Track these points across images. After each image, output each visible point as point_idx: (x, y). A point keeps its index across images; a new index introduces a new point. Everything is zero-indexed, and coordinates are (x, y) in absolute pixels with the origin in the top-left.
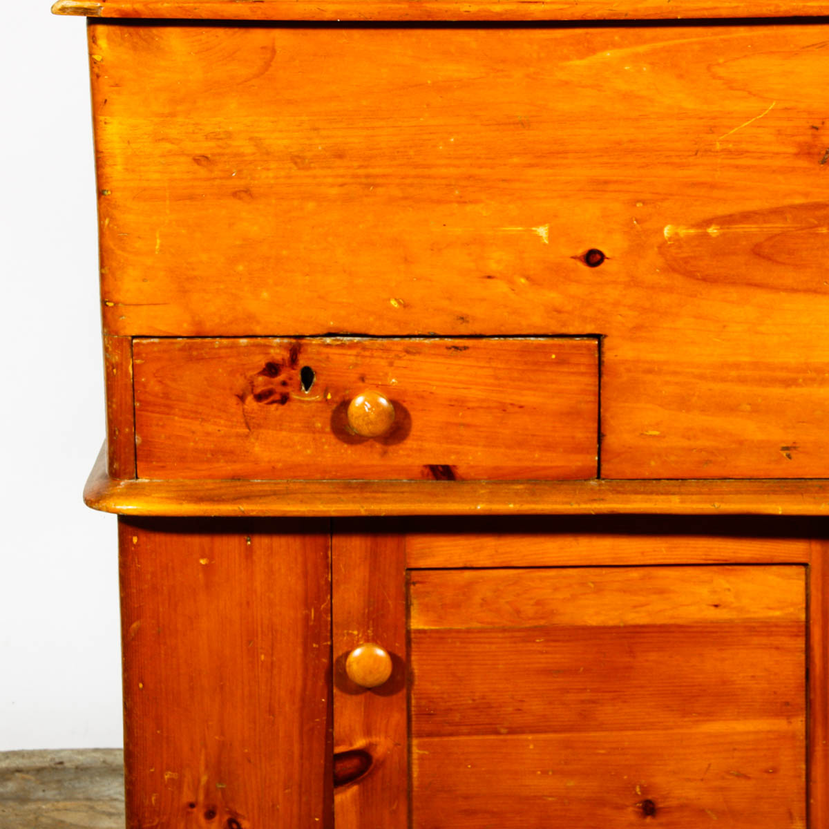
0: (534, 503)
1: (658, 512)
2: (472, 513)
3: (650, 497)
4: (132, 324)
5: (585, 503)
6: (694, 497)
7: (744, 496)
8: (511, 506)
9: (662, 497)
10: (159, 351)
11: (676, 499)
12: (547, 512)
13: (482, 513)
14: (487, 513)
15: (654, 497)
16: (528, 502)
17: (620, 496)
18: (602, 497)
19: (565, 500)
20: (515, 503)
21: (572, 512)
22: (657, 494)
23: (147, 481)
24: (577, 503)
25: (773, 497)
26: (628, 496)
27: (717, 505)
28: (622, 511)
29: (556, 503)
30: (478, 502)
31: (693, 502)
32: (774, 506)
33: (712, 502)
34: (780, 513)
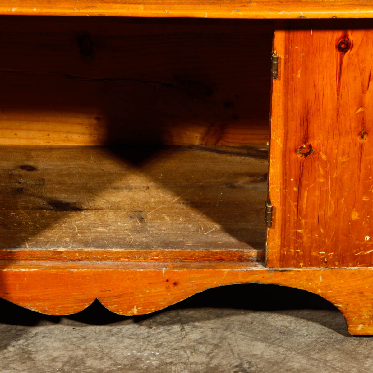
0: (50, 8)
1: (130, 15)
2: (9, 14)
3: (125, 5)
5: (83, 9)
6: (152, 6)
7: (184, 6)
8: (35, 10)
9: (133, 6)
11: (141, 7)
12: (58, 14)
13: (16, 14)
14: (19, 14)
15: (127, 5)
16: (46, 8)
17: (105, 4)
18: (94, 5)
19: (70, 6)
20: (37, 8)
21: (75, 15)
22: (129, 4)
24: (78, 9)
25: (202, 7)
26: (111, 4)
27: (167, 11)
28: (106, 15)
29: (64, 8)
30: (13, 6)
31: (151, 9)
32: (202, 12)
33: (164, 9)
34: (206, 17)
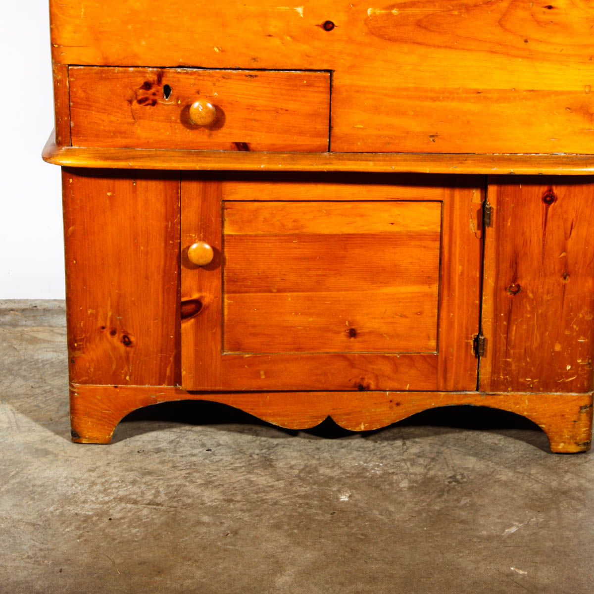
0: (293, 164)
1: (361, 170)
2: (259, 170)
3: (357, 162)
4: (69, 57)
5: (321, 165)
6: (381, 163)
7: (409, 162)
8: (280, 166)
9: (364, 162)
10: (84, 74)
11: (371, 163)
12: (299, 170)
13: (264, 170)
14: (267, 170)
15: (359, 162)
16: (289, 164)
17: (341, 161)
18: (331, 162)
19: (311, 163)
20: (282, 164)
21: (314, 170)
22: (361, 161)
23: (77, 147)
24: (317, 165)
25: (424, 163)
26: (345, 161)
27: (393, 167)
28: (341, 170)
29: (305, 164)
30: (262, 164)
31: (380, 165)
32: (424, 168)
33: (391, 166)
34: (428, 172)
